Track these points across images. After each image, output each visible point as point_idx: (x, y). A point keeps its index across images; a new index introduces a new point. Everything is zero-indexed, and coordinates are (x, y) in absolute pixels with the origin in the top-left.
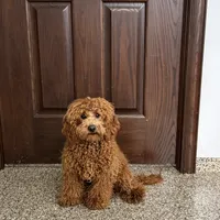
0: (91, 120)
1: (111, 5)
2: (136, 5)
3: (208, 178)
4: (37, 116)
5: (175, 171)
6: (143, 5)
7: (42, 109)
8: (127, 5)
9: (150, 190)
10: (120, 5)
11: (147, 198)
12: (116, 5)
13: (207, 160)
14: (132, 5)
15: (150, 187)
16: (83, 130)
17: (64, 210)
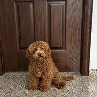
0: (39, 51)
1: (51, 2)
2: (62, 2)
3: (95, 78)
4: (19, 51)
5: (80, 75)
6: (64, 2)
7: (21, 48)
8: (58, 2)
9: (68, 83)
10: (55, 2)
11: (67, 87)
12: (53, 2)
13: (94, 70)
14: (60, 2)
15: (68, 82)
16: (36, 56)
17: (30, 91)
